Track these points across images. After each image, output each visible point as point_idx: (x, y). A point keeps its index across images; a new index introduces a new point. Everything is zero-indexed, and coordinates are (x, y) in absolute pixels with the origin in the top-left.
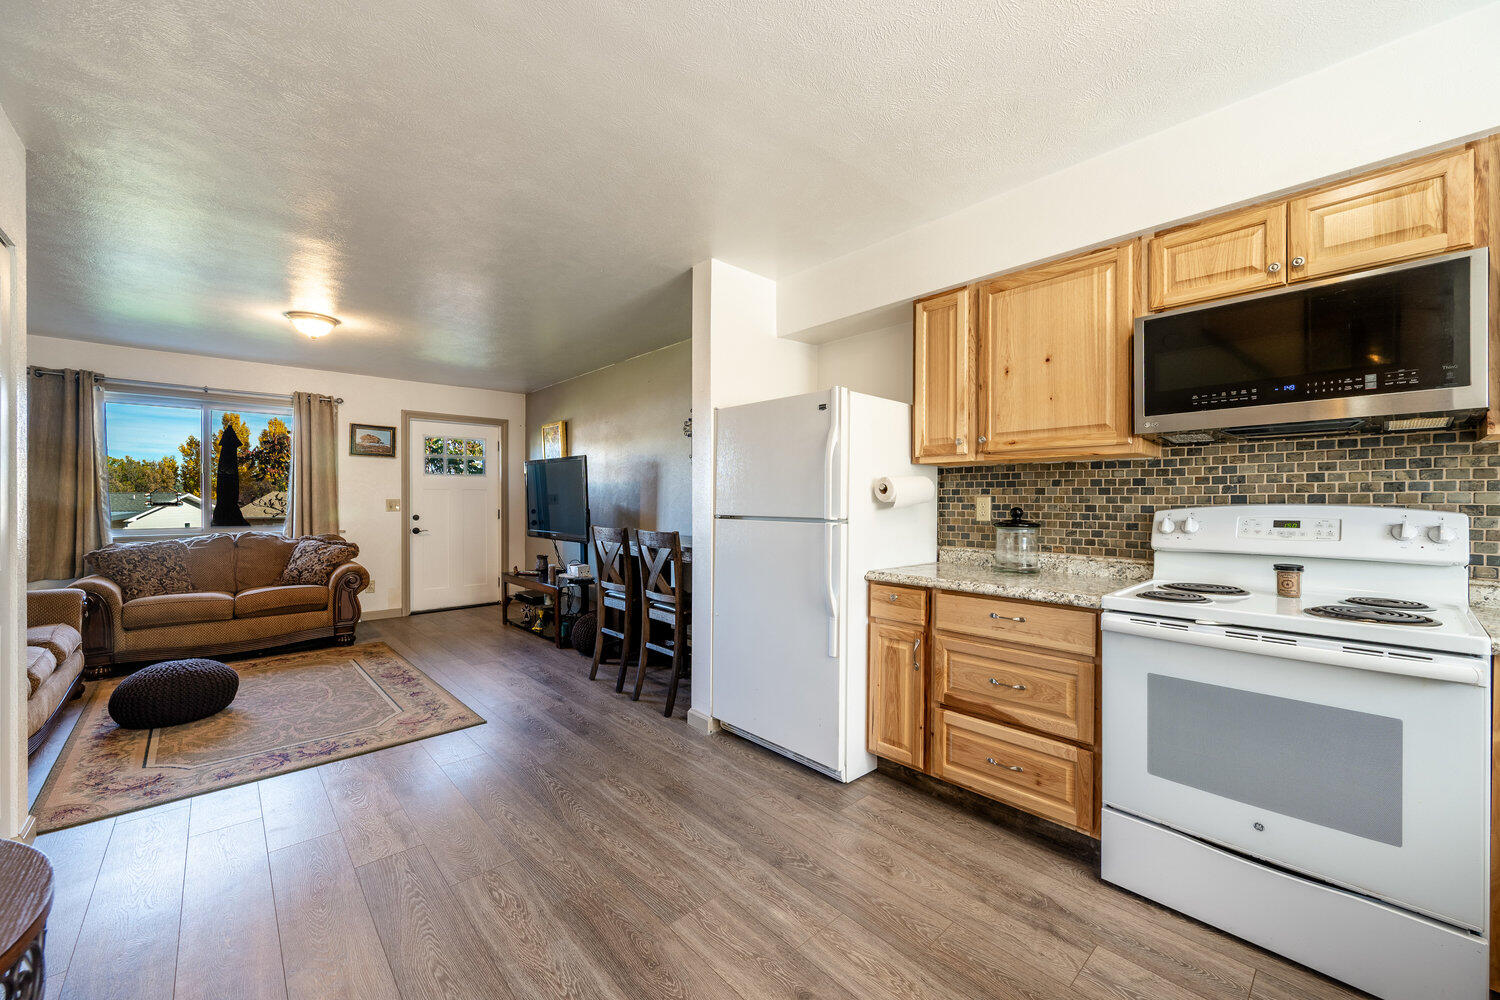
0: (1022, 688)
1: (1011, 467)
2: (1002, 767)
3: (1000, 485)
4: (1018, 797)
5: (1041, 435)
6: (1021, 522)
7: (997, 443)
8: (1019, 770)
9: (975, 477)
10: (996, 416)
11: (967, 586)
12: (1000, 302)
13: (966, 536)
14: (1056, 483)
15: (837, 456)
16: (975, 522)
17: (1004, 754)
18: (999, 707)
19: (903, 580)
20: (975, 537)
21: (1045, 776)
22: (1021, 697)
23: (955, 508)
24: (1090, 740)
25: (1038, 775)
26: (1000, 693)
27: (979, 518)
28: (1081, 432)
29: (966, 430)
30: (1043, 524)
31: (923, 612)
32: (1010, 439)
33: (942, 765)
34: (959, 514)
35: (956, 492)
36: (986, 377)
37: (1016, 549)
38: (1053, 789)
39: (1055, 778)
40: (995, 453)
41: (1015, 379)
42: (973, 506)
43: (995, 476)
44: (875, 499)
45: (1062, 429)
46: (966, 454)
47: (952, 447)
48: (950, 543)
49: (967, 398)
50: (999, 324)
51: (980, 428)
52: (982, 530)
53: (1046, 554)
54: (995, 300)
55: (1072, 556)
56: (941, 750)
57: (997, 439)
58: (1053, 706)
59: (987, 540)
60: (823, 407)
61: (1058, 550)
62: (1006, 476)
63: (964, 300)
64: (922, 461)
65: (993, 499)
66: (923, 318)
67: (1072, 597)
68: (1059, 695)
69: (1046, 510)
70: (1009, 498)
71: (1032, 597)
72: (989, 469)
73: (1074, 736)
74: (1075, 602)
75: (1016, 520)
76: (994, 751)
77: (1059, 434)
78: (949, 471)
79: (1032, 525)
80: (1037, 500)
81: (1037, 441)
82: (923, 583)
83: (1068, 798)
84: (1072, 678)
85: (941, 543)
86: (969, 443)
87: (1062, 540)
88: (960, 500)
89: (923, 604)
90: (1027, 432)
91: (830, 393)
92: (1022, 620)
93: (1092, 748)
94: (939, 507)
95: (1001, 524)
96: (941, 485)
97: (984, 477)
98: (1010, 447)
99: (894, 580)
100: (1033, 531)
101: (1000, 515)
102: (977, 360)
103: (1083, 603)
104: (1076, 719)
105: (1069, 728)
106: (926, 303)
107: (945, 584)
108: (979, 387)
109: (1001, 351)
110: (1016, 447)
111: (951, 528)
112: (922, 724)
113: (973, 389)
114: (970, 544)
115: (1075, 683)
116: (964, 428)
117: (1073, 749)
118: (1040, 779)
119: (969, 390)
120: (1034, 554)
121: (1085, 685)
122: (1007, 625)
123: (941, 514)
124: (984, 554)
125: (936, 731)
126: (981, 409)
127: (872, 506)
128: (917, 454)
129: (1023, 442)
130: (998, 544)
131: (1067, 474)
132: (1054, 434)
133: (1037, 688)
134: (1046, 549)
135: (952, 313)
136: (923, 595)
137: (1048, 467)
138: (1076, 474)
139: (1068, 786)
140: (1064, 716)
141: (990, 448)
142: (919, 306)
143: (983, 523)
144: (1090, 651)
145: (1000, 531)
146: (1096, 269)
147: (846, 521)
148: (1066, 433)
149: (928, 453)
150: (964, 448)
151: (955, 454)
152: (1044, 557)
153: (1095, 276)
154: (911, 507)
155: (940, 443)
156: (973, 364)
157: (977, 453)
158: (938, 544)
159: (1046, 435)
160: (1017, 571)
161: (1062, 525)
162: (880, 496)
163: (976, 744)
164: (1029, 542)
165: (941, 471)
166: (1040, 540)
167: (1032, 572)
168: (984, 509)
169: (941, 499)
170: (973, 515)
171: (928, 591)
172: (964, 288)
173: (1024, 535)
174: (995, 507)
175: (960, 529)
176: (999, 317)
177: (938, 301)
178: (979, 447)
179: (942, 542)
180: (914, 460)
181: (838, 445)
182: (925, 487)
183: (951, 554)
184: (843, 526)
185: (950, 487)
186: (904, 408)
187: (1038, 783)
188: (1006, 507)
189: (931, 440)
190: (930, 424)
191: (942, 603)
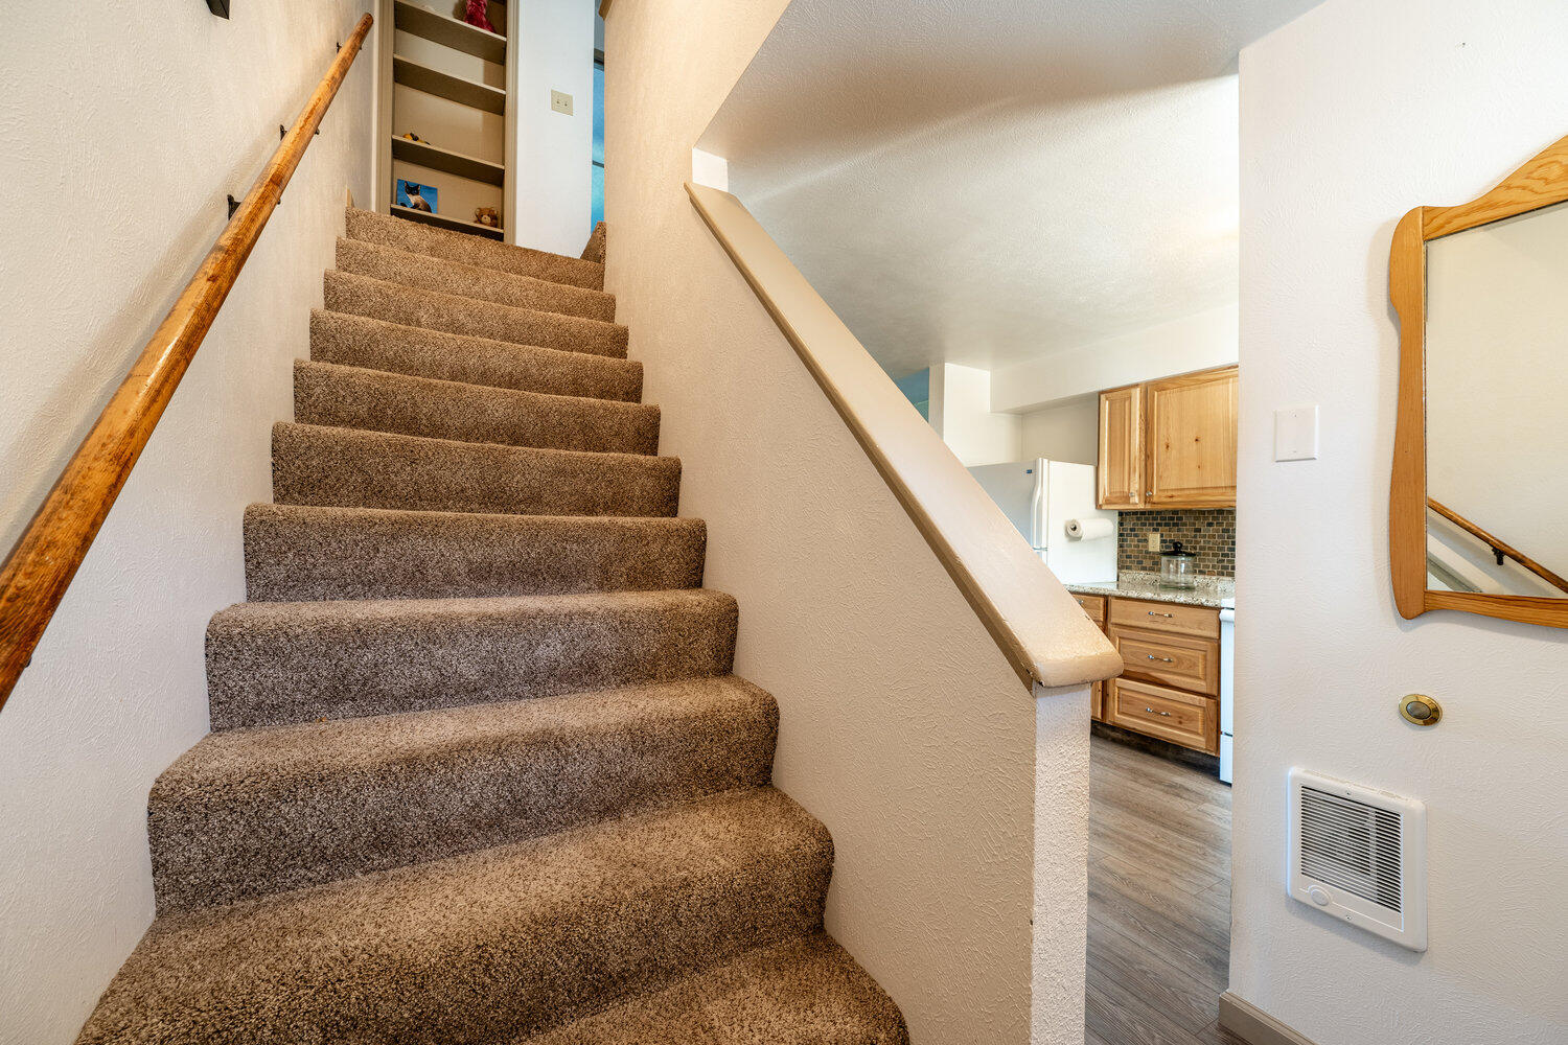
0: (1169, 661)
1: (1175, 512)
2: (1157, 714)
3: (1166, 525)
4: (1166, 732)
5: (1192, 492)
6: (1181, 552)
7: (1160, 497)
8: (1167, 715)
9: (1146, 519)
10: (1160, 478)
11: (1133, 594)
12: (1162, 397)
13: (1140, 562)
14: (1210, 525)
15: (1040, 504)
16: (1147, 552)
17: (1158, 705)
18: (1154, 674)
19: (1087, 590)
20: (1147, 563)
21: (1185, 717)
22: (1169, 667)
23: (1131, 541)
24: (1215, 693)
25: (1180, 717)
26: (1155, 664)
27: (1150, 550)
28: (1220, 491)
29: (1137, 486)
30: (1200, 554)
31: (1102, 612)
32: (1169, 494)
33: (1113, 714)
34: (1135, 546)
35: (1131, 530)
36: (1152, 450)
37: (1177, 572)
38: (1190, 726)
39: (1191, 718)
40: (1158, 503)
41: (1174, 453)
42: (1146, 541)
43: (1163, 519)
44: (1067, 534)
45: (1206, 488)
46: (1137, 503)
47: (1127, 498)
48: (1128, 568)
49: (1138, 466)
50: (1162, 413)
51: (1148, 486)
52: (1153, 558)
53: (1202, 576)
54: (1158, 396)
55: (1221, 578)
56: (1113, 705)
57: (1161, 494)
58: (1191, 672)
59: (1155, 567)
60: (1030, 472)
61: (1211, 573)
62: (1172, 519)
63: (1137, 394)
64: (1104, 507)
65: (1162, 536)
66: (1106, 405)
67: (1203, 600)
68: (1194, 664)
69: (1202, 544)
70: (1174, 535)
71: (1177, 600)
72: (1159, 513)
73: (1204, 690)
74: (1205, 604)
75: (1175, 550)
76: (1151, 704)
77: (1205, 491)
78: (1128, 513)
79: (1188, 555)
80: (1195, 537)
81: (1188, 495)
82: (1102, 592)
83: (1200, 731)
84: (1203, 653)
85: (1120, 568)
86: (1140, 495)
87: (1214, 566)
88: (1136, 535)
89: (1102, 606)
90: (1181, 489)
91: (1035, 463)
92: (1170, 616)
93: (1215, 698)
94: (1119, 540)
95: (1165, 554)
96: (1121, 524)
97: (1154, 519)
98: (1171, 500)
99: (1081, 590)
100: (1190, 559)
101: (1167, 547)
102: (1146, 437)
103: (1210, 604)
104: (1205, 680)
105: (1201, 686)
106: (1110, 395)
107: (1118, 593)
108: (1147, 456)
109: (1163, 432)
110: (1174, 499)
111: (1128, 557)
112: (1100, 688)
113: (1143, 457)
114: (1144, 569)
115: (1205, 656)
116: (1136, 485)
117: (1203, 699)
118: (1181, 720)
119: (1140, 456)
120: (1190, 576)
121: (1211, 657)
122: (1160, 619)
123: (1121, 546)
124: (1153, 576)
125: (1110, 692)
126: (1149, 471)
127: (1064, 539)
128: (1100, 502)
129: (1179, 496)
130: (1163, 568)
131: (1217, 518)
132: (1201, 491)
133: (1180, 660)
134: (1201, 572)
135: (1127, 404)
136: (1102, 600)
137: (1203, 512)
138: (1225, 519)
139: (1200, 723)
140: (1198, 678)
141: (1155, 499)
142: (1103, 397)
143: (1154, 553)
144: (1215, 635)
145: (1164, 559)
146: (1231, 380)
147: (1046, 549)
148: (1209, 491)
149: (1108, 502)
150: (1136, 500)
151: (1129, 503)
152: (1200, 578)
153: (1230, 385)
154: (1095, 540)
155: (1118, 495)
156: (1143, 440)
157: (1145, 502)
158: (1118, 568)
159: (1196, 492)
160: (1177, 588)
161: (1214, 555)
162: (1071, 532)
163: (1138, 699)
164: (1186, 567)
165: (1121, 514)
166: (1195, 566)
167: (1189, 589)
168: (1155, 542)
169: (1121, 535)
170: (1146, 547)
171: (1106, 597)
172: (1137, 385)
173: (1182, 561)
174: (1163, 541)
175: (1136, 557)
176: (1162, 408)
177: (1119, 394)
178: (1147, 499)
179: (1121, 566)
180: (1098, 506)
181: (1041, 498)
182: (1108, 526)
183: (1127, 576)
184: (1044, 553)
185: (1128, 526)
186: (1091, 469)
187: (1180, 723)
188: (1170, 541)
189: (1111, 493)
190: (1110, 483)
191: (1115, 605)
